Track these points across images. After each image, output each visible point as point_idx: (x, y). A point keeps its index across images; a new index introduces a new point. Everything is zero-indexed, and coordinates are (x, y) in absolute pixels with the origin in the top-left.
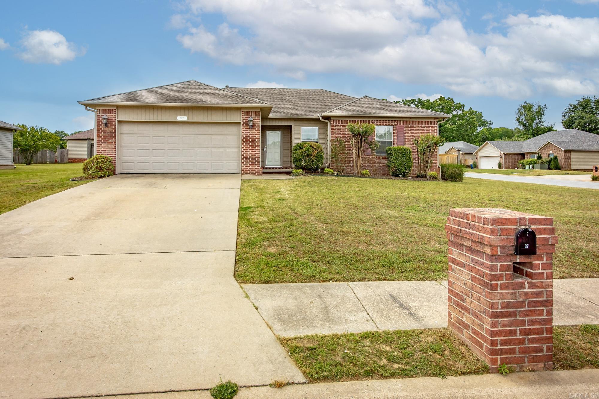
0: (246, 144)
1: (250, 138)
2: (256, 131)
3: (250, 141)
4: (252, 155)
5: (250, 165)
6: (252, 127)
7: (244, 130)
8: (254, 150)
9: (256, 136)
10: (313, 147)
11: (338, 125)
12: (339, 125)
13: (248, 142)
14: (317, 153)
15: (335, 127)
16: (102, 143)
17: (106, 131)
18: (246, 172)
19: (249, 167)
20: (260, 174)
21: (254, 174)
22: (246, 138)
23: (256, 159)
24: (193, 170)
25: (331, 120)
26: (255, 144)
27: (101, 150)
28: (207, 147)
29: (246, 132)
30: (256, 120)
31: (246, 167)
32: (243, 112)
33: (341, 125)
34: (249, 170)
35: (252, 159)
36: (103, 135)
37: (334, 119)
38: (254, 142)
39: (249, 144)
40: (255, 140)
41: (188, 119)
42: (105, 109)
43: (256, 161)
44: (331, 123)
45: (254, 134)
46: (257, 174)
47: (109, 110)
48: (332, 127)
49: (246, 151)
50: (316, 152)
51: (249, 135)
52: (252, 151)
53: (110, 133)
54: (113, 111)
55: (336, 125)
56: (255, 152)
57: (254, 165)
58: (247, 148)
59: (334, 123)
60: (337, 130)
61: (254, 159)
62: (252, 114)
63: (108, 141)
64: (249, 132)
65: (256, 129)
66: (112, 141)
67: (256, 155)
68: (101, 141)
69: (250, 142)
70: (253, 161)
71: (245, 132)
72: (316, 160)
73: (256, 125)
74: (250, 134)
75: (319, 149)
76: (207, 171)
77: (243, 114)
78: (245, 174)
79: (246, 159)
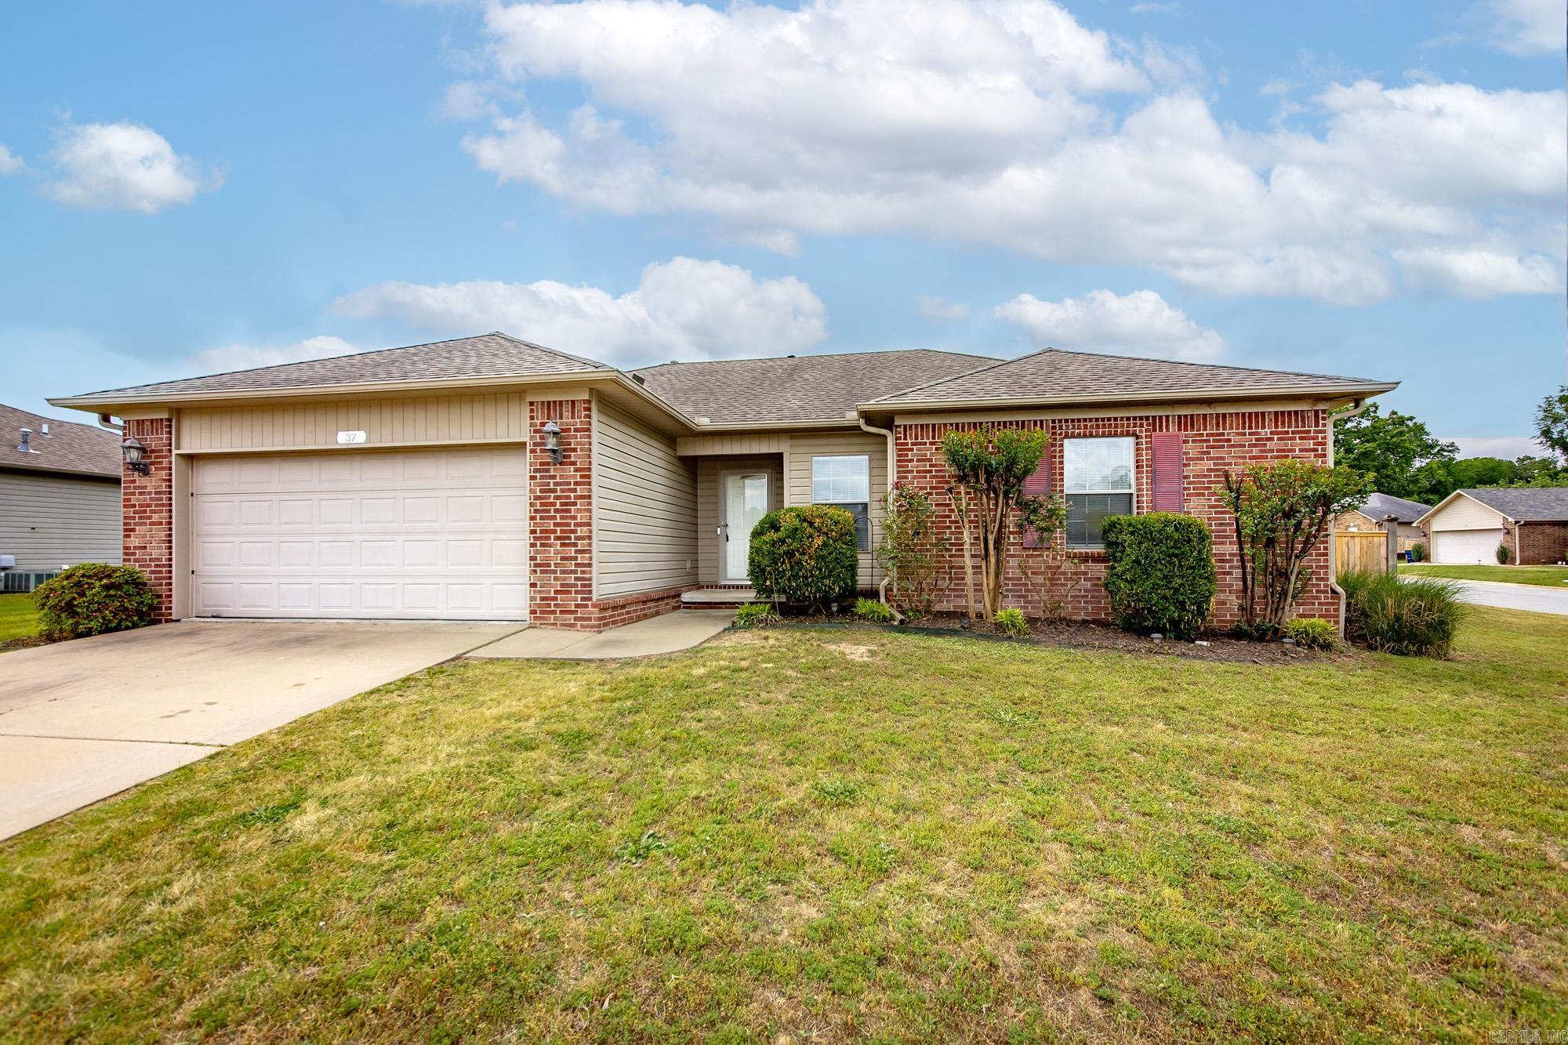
0: (542, 518)
1: (557, 498)
2: (576, 470)
3: (558, 507)
4: (563, 559)
5: (556, 592)
6: (565, 457)
7: (536, 471)
8: (570, 538)
9: (575, 490)
10: (811, 524)
11: (921, 444)
12: (925, 444)
13: (549, 511)
14: (825, 545)
15: (912, 450)
16: (135, 524)
17: (146, 487)
18: (544, 618)
19: (555, 599)
20: (592, 627)
21: (572, 625)
22: (544, 498)
23: (575, 572)
24: (392, 608)
25: (897, 427)
26: (575, 518)
27: (135, 548)
28: (436, 533)
29: (542, 477)
30: (576, 430)
31: (542, 599)
32: (532, 404)
33: (931, 443)
34: (554, 612)
35: (563, 572)
36: (138, 500)
37: (908, 423)
38: (569, 511)
39: (554, 518)
40: (575, 504)
41: (369, 439)
42: (143, 421)
43: (576, 579)
44: (898, 438)
45: (569, 484)
46: (582, 626)
47: (152, 421)
48: (900, 450)
49: (542, 545)
50: (818, 541)
51: (552, 486)
52: (563, 545)
53: (156, 493)
54: (162, 424)
55: (913, 444)
56: (575, 545)
57: (569, 592)
58: (546, 531)
59: (905, 438)
60: (918, 460)
61: (571, 572)
62: (561, 410)
63: (150, 518)
64: (554, 477)
65: (574, 463)
66: (161, 518)
67: (576, 558)
68: (134, 518)
69: (556, 511)
70: (565, 579)
71: (538, 475)
72: (820, 569)
73: (575, 450)
74: (556, 484)
75: (832, 530)
76: (432, 613)
77: (532, 411)
78: (541, 624)
79: (542, 572)
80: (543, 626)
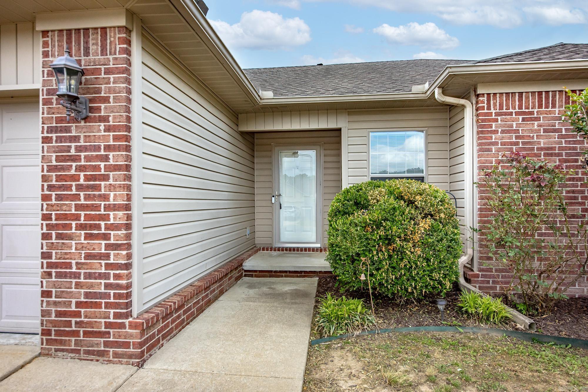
0: (59, 198)
1: (80, 169)
2: (108, 129)
3: (82, 181)
4: (88, 256)
5: (79, 304)
6: (91, 110)
7: (51, 130)
8: (98, 227)
9: (106, 158)
10: (410, 203)
11: (506, 114)
12: (511, 114)
13: (69, 188)
14: (433, 230)
15: (496, 121)
18: (61, 342)
19: (77, 314)
20: (130, 356)
21: (102, 353)
22: (63, 168)
23: (106, 276)
25: (478, 96)
26: (105, 197)
29: (59, 139)
30: (108, 72)
31: (59, 314)
32: (45, 33)
33: (517, 114)
34: (75, 334)
35: (89, 276)
37: (492, 91)
38: (97, 188)
39: (76, 197)
40: (105, 178)
43: (107, 286)
44: (478, 109)
45: (98, 148)
46: (116, 355)
48: (483, 120)
49: (59, 236)
50: (425, 224)
51: (73, 152)
52: (88, 237)
55: (497, 114)
56: (106, 237)
57: (98, 305)
58: (65, 217)
59: (489, 108)
60: (503, 132)
61: (101, 276)
62: (86, 43)
64: (76, 139)
65: (105, 119)
67: (108, 256)
69: (80, 188)
70: (91, 286)
71: (54, 136)
72: (428, 260)
73: (106, 100)
74: (79, 149)
75: (439, 211)
77: (45, 44)
78: (56, 350)
79: (59, 275)
80: (60, 354)
